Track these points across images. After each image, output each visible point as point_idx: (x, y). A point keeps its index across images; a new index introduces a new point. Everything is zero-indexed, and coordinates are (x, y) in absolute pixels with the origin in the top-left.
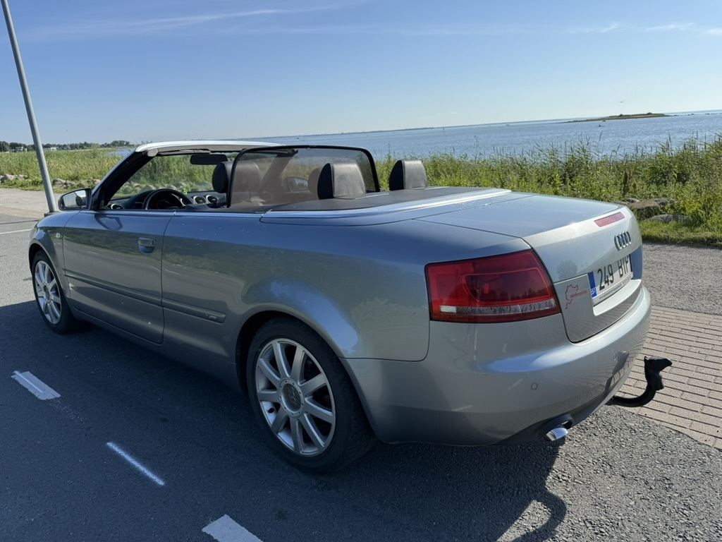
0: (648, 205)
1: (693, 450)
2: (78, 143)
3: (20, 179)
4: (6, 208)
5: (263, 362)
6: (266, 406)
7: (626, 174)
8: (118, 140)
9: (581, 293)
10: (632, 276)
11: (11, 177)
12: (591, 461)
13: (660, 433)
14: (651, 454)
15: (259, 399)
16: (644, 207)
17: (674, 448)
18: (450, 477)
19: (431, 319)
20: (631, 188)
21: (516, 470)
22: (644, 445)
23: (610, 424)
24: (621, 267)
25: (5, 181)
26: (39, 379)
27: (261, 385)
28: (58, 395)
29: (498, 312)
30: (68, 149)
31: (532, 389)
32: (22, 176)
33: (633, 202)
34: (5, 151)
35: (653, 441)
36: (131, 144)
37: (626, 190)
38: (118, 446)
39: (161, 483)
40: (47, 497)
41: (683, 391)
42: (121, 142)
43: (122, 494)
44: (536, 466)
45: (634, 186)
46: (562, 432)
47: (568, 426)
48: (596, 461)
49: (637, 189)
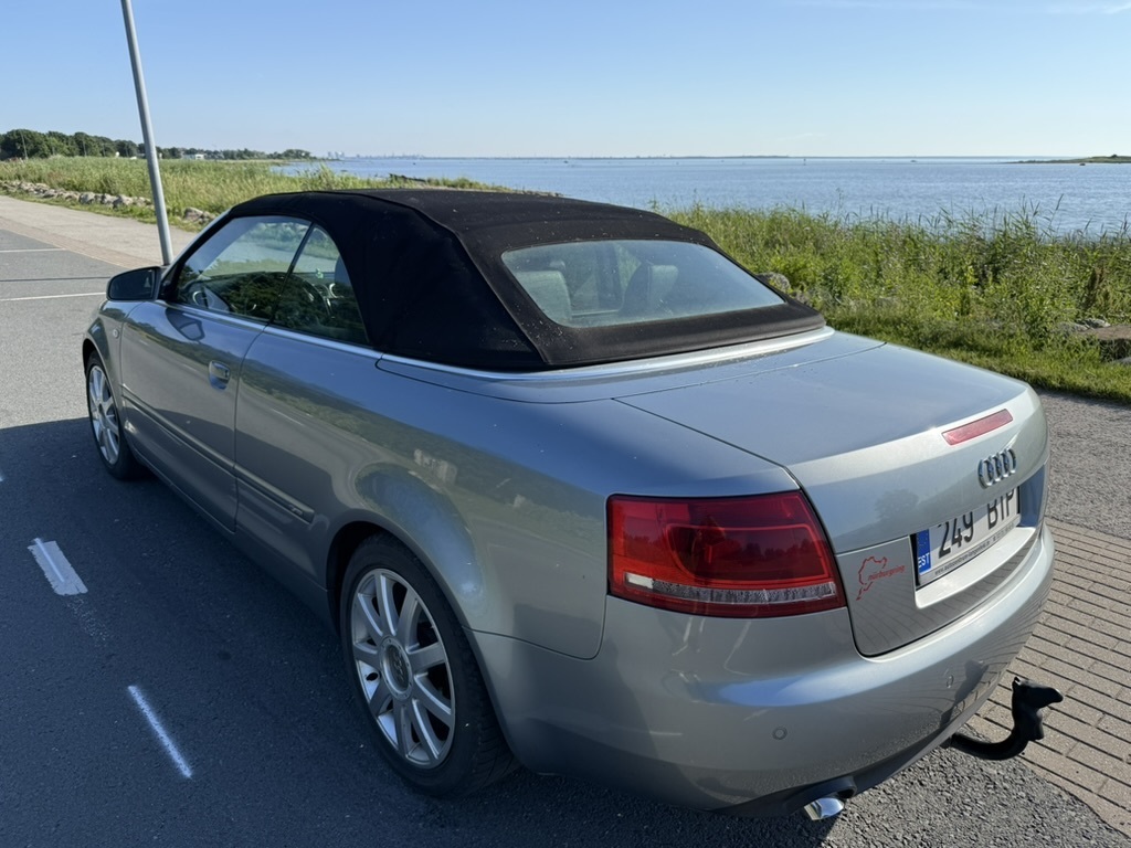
0: (1121, 336)
1: (1093, 842)
2: (235, 149)
3: (139, 205)
4: (109, 250)
5: (362, 599)
6: (365, 669)
7: (1094, 274)
8: (294, 148)
9: (891, 572)
10: (1018, 521)
11: (127, 200)
12: (900, 838)
13: (1039, 796)
14: (1012, 839)
15: (355, 655)
16: (1113, 339)
17: (1058, 833)
18: (647, 830)
19: (609, 592)
20: (1100, 299)
21: (763, 835)
22: (1005, 816)
23: (954, 766)
24: (994, 509)
25: (118, 205)
26: (66, 556)
27: (358, 635)
28: (84, 590)
29: (724, 598)
30: (220, 158)
31: (776, 737)
32: (142, 199)
33: (1096, 326)
34: (131, 155)
35: (1023, 811)
36: (312, 155)
37: (1089, 302)
38: (143, 693)
39: (187, 772)
40: (13, 773)
41: (1104, 712)
42: (298, 151)
43: (124, 784)
44: (800, 832)
45: (1106, 296)
46: (832, 806)
47: (844, 795)
48: (910, 838)
49: (1111, 301)
